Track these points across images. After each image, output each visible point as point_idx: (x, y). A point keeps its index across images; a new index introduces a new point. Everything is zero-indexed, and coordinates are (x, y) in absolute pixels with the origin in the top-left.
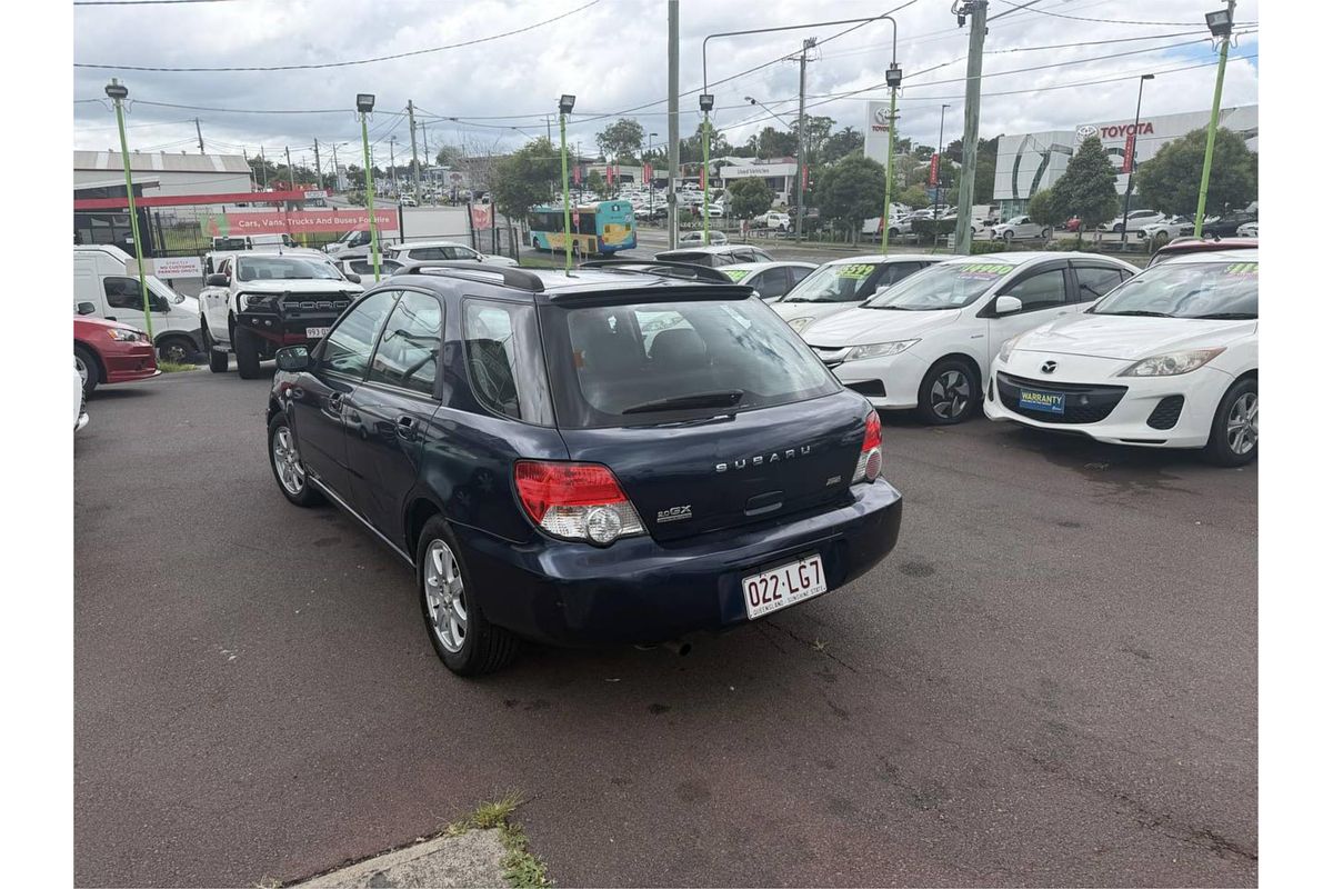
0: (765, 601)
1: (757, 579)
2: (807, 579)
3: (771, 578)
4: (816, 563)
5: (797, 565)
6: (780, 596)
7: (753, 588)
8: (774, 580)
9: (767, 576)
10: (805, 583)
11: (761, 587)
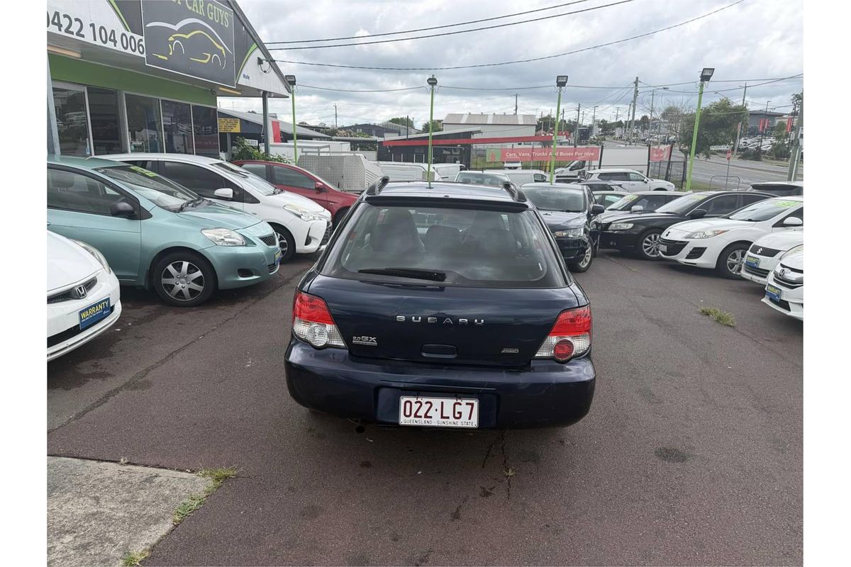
0: (416, 416)
1: (413, 400)
2: (460, 413)
3: (426, 403)
4: (472, 405)
5: (455, 401)
6: (431, 417)
7: (408, 405)
8: (429, 405)
9: (424, 400)
10: (457, 415)
11: (415, 407)
